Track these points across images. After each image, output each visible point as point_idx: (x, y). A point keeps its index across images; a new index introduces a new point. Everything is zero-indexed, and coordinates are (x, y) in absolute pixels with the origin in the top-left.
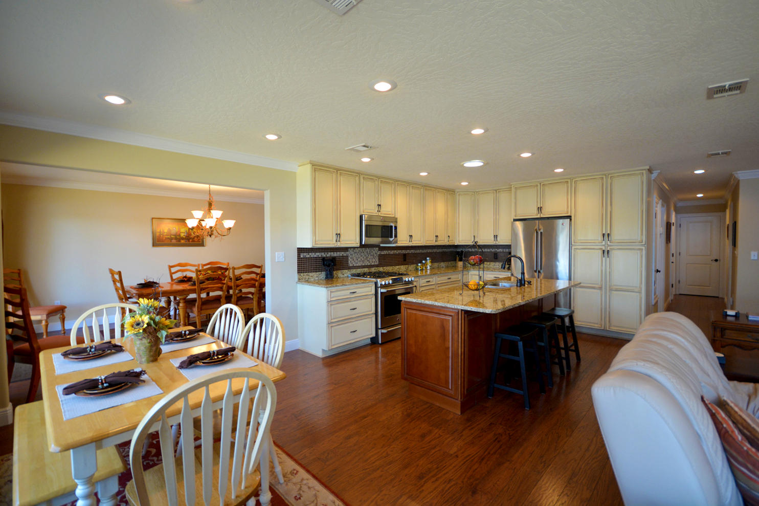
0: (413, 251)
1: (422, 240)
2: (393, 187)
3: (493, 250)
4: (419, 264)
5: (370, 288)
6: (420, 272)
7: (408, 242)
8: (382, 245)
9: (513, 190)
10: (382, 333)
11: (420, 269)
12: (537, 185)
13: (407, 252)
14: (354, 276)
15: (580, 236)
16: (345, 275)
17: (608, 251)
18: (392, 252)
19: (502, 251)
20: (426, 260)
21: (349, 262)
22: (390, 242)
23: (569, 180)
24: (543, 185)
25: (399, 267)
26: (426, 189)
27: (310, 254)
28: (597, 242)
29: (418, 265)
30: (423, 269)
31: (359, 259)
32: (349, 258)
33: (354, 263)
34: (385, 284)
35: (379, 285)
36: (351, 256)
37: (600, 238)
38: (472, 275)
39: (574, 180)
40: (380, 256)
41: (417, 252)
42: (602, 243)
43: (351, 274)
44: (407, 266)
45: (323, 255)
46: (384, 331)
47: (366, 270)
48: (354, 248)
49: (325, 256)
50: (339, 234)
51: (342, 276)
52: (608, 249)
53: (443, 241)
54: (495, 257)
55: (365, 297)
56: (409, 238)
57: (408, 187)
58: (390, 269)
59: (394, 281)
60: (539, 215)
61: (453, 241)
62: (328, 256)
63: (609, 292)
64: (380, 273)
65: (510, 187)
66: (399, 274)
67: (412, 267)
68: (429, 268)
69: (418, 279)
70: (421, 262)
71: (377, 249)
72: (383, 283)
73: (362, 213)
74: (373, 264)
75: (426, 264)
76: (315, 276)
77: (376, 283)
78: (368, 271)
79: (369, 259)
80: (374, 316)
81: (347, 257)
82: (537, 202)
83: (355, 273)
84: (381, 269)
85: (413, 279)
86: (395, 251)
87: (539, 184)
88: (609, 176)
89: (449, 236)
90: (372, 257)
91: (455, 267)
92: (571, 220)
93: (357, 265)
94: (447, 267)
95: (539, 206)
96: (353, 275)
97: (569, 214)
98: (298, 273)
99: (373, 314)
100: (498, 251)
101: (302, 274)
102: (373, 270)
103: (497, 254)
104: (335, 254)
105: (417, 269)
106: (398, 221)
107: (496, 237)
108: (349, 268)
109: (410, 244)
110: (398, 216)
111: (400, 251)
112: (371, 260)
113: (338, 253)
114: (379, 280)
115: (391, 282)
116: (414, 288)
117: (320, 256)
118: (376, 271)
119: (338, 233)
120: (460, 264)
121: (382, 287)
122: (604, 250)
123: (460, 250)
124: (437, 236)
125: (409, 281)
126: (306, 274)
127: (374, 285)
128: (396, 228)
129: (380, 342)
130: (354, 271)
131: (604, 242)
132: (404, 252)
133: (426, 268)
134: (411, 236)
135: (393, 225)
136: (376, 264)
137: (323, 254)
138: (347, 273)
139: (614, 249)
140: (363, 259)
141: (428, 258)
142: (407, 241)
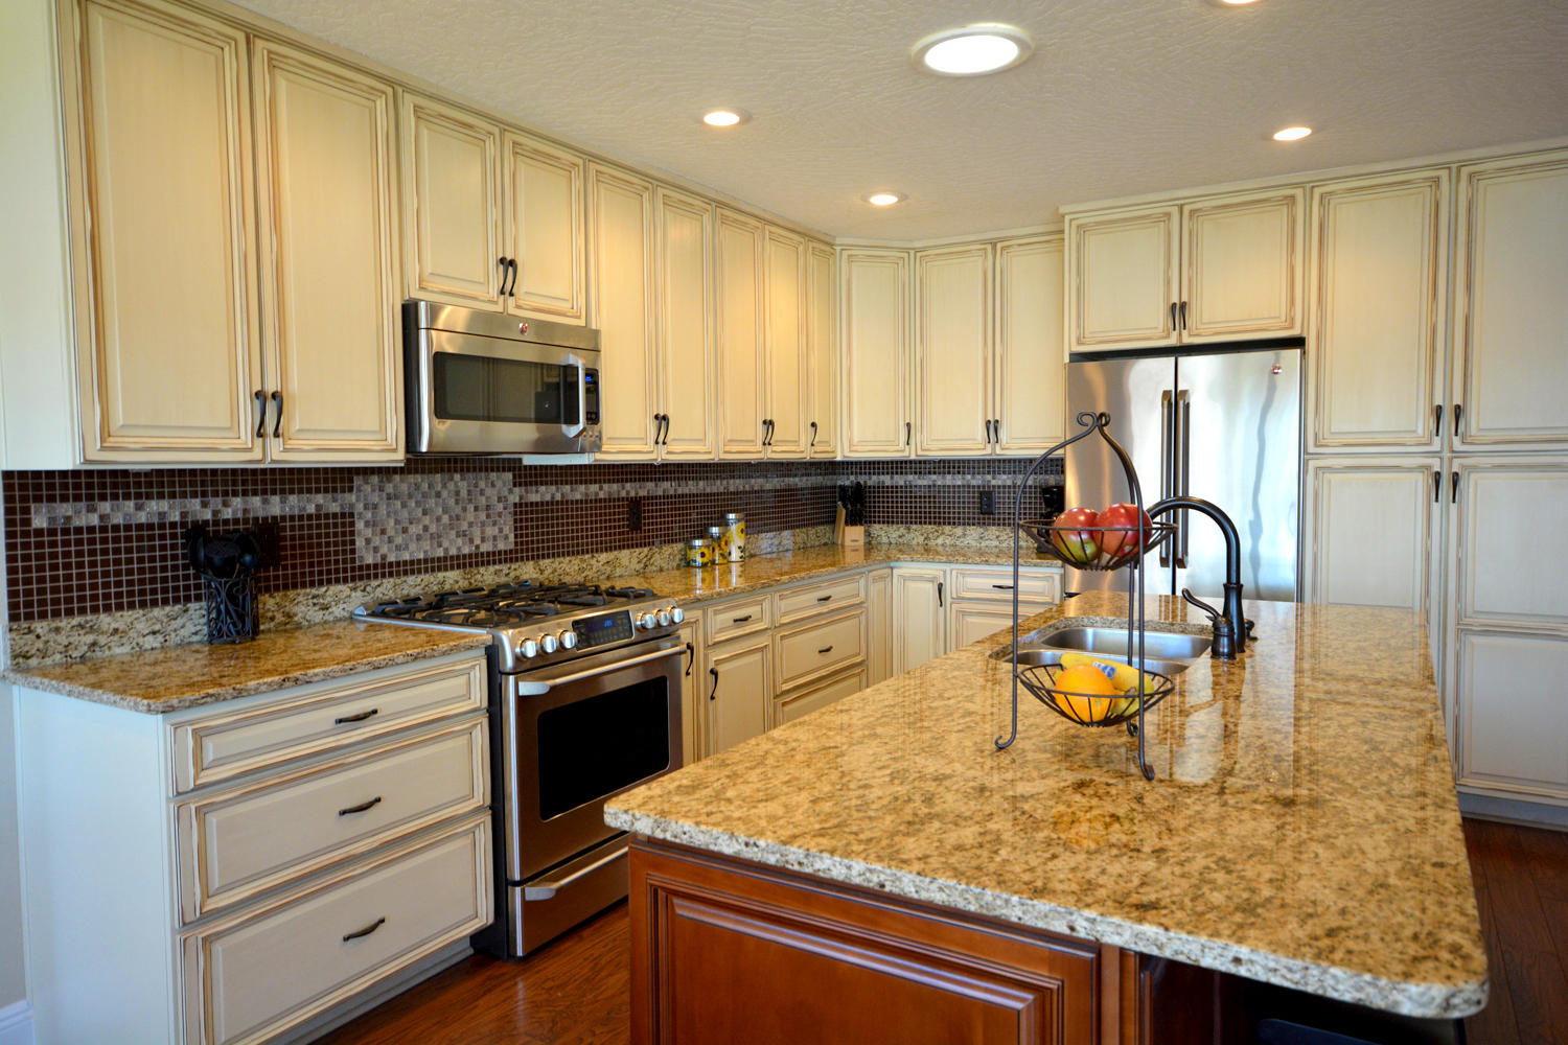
0: (667, 487)
1: (710, 436)
2: (577, 184)
3: (977, 481)
4: (698, 543)
5: (462, 680)
6: (699, 574)
7: (651, 445)
8: (528, 460)
9: (1070, 237)
10: (526, 905)
11: (699, 560)
12: (1168, 215)
13: (643, 493)
14: (384, 614)
15: (1344, 418)
16: (337, 611)
17: (1456, 479)
18: (579, 492)
19: (1009, 483)
20: (723, 523)
21: (360, 543)
22: (568, 447)
23: (1298, 192)
24: (1192, 212)
25: (610, 556)
26: (724, 220)
27: (105, 507)
28: (1407, 438)
29: (692, 547)
30: (713, 562)
31: (414, 529)
32: (360, 525)
33: (384, 550)
34: (541, 652)
35: (510, 663)
36: (369, 515)
37: (1423, 424)
38: (905, 579)
39: (1317, 192)
40: (522, 511)
41: (686, 491)
42: (1429, 444)
43: (366, 606)
44: (646, 550)
45: (199, 510)
46: (539, 892)
47: (452, 579)
48: (385, 472)
49: (208, 515)
50: (274, 396)
51: (317, 616)
52: (1455, 470)
53: (793, 445)
54: (985, 508)
55: (433, 729)
56: (652, 426)
57: (646, 195)
58: (567, 569)
59: (587, 632)
60: (1175, 334)
61: (827, 443)
62: (228, 514)
63: (1458, 638)
64: (520, 589)
65: (1052, 228)
66: (613, 594)
67: (667, 555)
68: (735, 555)
69: (696, 614)
70: (703, 533)
71: (509, 475)
72: (531, 650)
73: (415, 294)
74: (485, 548)
75: (720, 542)
76: (142, 626)
77: (493, 654)
78: (463, 584)
79: (465, 526)
80: (487, 819)
81: (347, 518)
82: (1168, 282)
83: (391, 595)
84: (528, 571)
85: (678, 615)
86: (594, 488)
87: (1175, 211)
88: (1465, 171)
89: (813, 425)
90: (483, 516)
91: (832, 547)
92: (1304, 353)
93: (406, 556)
94: (804, 549)
95: (1175, 299)
96: (385, 610)
97: (1295, 332)
98: (13, 618)
99: (478, 810)
100: (993, 482)
101: (40, 627)
102: (488, 576)
103: (990, 493)
104: (275, 507)
105: (688, 564)
106: (605, 344)
107: (993, 427)
108: (362, 574)
109: (660, 455)
110: (602, 322)
111: (615, 486)
112: (477, 533)
113: (293, 499)
114: (506, 636)
115: (569, 640)
116: (684, 660)
117: (176, 517)
118: (503, 580)
119: (270, 388)
120: (854, 535)
121: (524, 667)
122: (1438, 474)
123: (847, 483)
124: (769, 424)
125: (658, 625)
126: (76, 620)
127: (484, 662)
128: (592, 376)
129: (520, 953)
130: (386, 589)
131: (1437, 440)
132: (631, 489)
133: (726, 556)
134: (663, 419)
135: (580, 362)
136: (501, 546)
137: (194, 504)
138: (347, 599)
139: (1475, 468)
140: (433, 529)
141: (732, 516)
142: (644, 440)
